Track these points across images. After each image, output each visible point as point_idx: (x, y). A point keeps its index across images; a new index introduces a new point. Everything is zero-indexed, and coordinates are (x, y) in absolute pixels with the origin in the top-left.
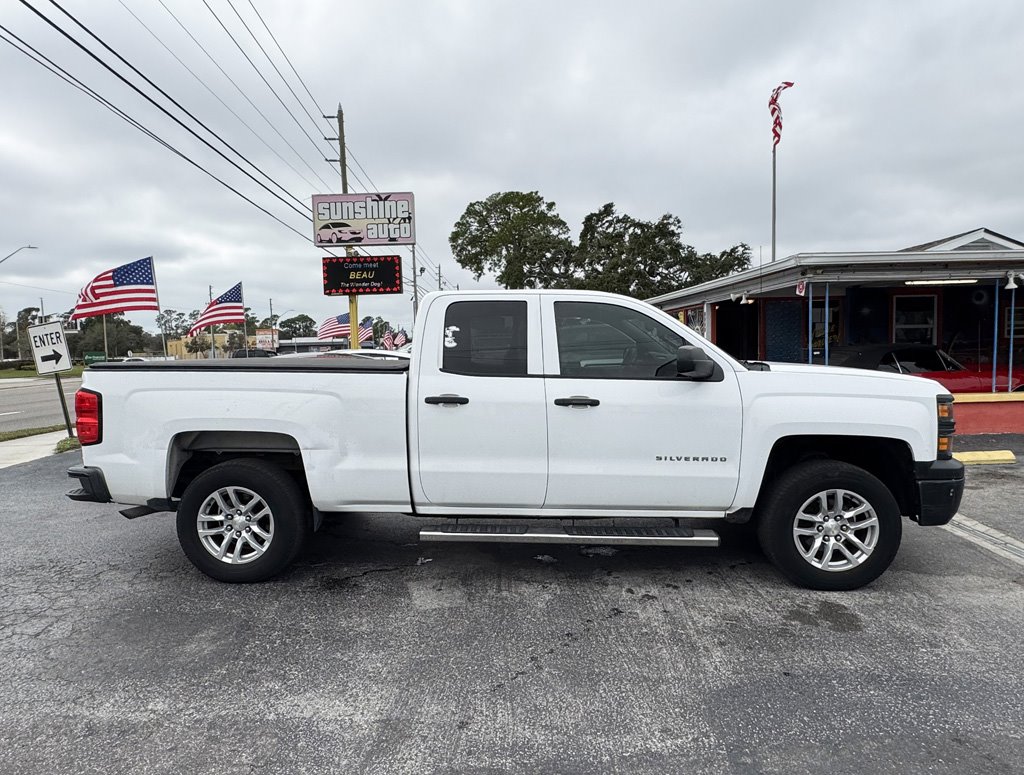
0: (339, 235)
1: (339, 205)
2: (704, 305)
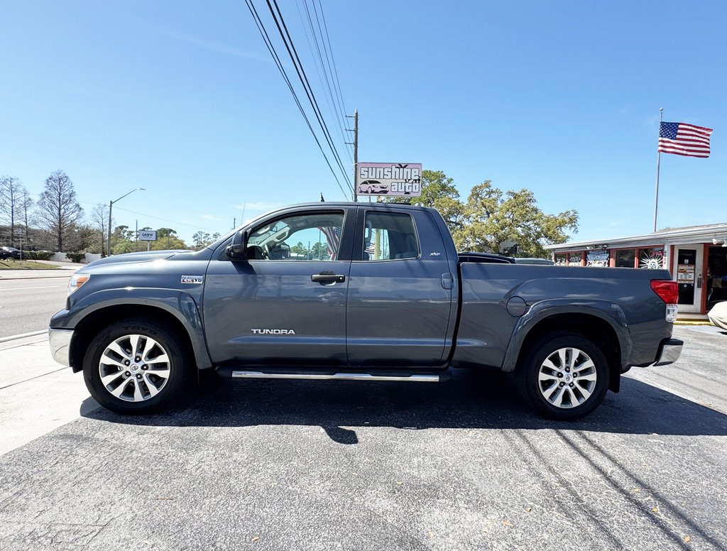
0: (373, 189)
1: (374, 169)
2: (664, 246)
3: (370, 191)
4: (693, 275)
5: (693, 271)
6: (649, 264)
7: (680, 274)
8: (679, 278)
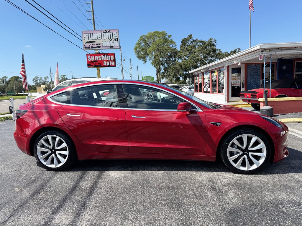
0: (92, 46)
1: (91, 34)
2: (224, 66)
3: (90, 47)
4: (240, 81)
5: (240, 79)
6: (221, 77)
7: (233, 81)
8: (233, 83)
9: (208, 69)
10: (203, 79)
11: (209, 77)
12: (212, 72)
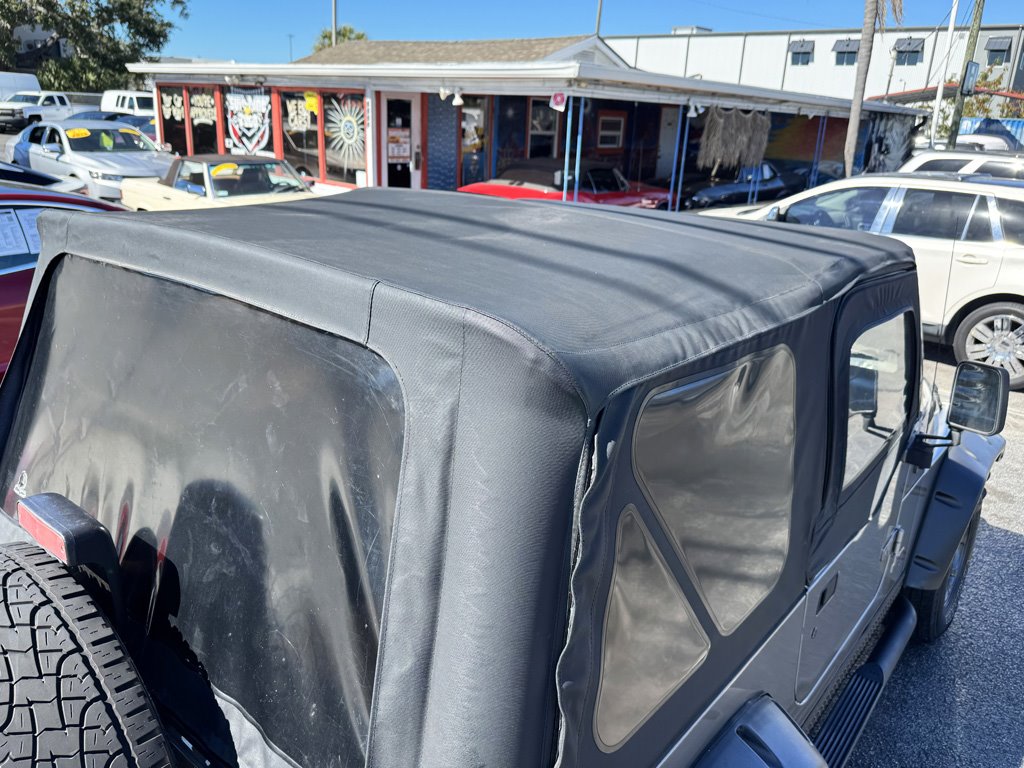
2: (364, 90)
4: (407, 146)
5: (408, 140)
6: (342, 125)
7: (391, 145)
8: (390, 154)
9: (262, 79)
10: (225, 110)
11: (264, 110)
12: (289, 94)
